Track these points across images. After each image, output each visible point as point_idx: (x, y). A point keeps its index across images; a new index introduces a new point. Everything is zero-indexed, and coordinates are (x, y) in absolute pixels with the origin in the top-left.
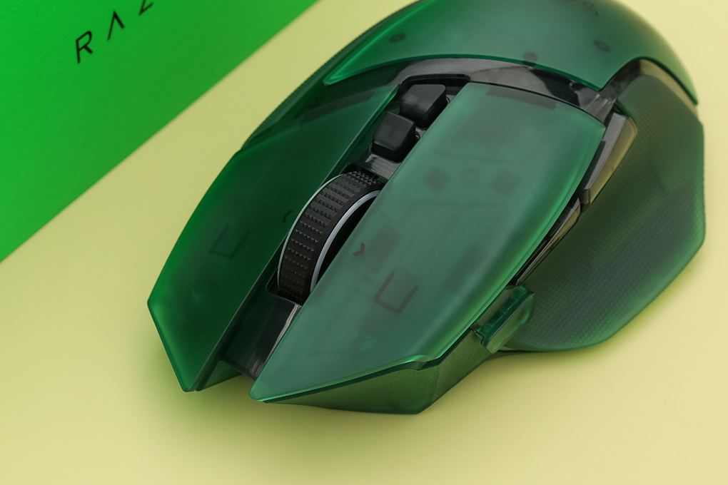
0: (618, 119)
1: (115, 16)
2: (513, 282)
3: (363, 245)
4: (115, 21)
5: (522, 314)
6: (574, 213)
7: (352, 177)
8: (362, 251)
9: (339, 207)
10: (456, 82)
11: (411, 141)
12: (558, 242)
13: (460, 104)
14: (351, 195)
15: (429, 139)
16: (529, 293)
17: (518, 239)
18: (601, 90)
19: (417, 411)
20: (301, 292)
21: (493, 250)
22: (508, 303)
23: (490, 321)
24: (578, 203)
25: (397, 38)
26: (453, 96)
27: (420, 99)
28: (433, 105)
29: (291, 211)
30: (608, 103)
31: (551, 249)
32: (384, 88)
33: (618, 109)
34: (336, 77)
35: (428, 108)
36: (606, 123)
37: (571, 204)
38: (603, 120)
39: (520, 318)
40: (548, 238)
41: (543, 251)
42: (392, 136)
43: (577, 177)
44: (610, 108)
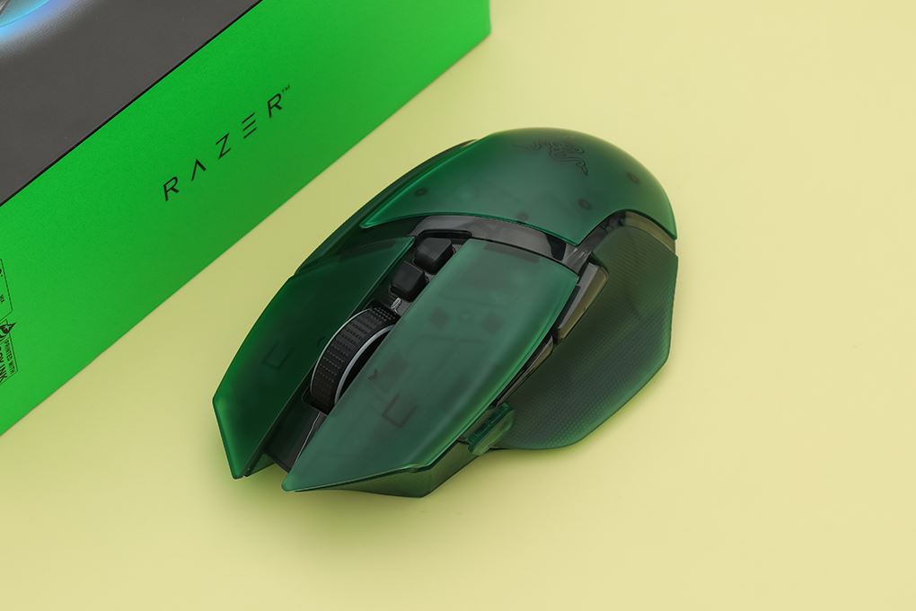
0: (592, 270)
1: (197, 162)
2: (494, 403)
3: (376, 371)
4: (198, 168)
5: (506, 424)
6: (548, 348)
7: (376, 312)
8: (374, 377)
9: (363, 336)
10: (461, 236)
11: (422, 284)
12: (534, 371)
13: (465, 254)
14: (369, 331)
15: (437, 282)
16: (511, 409)
17: (499, 370)
18: (578, 246)
19: (421, 496)
20: (327, 405)
21: (478, 380)
22: (492, 417)
23: (477, 432)
24: (551, 339)
25: (421, 192)
26: (459, 246)
27: (431, 251)
28: (441, 256)
29: (324, 338)
30: (584, 255)
31: (528, 376)
32: (404, 239)
33: (592, 260)
34: (369, 224)
35: (435, 259)
36: (580, 274)
37: (545, 341)
38: (577, 271)
39: (503, 428)
40: (525, 368)
41: (520, 379)
42: (405, 281)
43: (550, 320)
44: (586, 259)
